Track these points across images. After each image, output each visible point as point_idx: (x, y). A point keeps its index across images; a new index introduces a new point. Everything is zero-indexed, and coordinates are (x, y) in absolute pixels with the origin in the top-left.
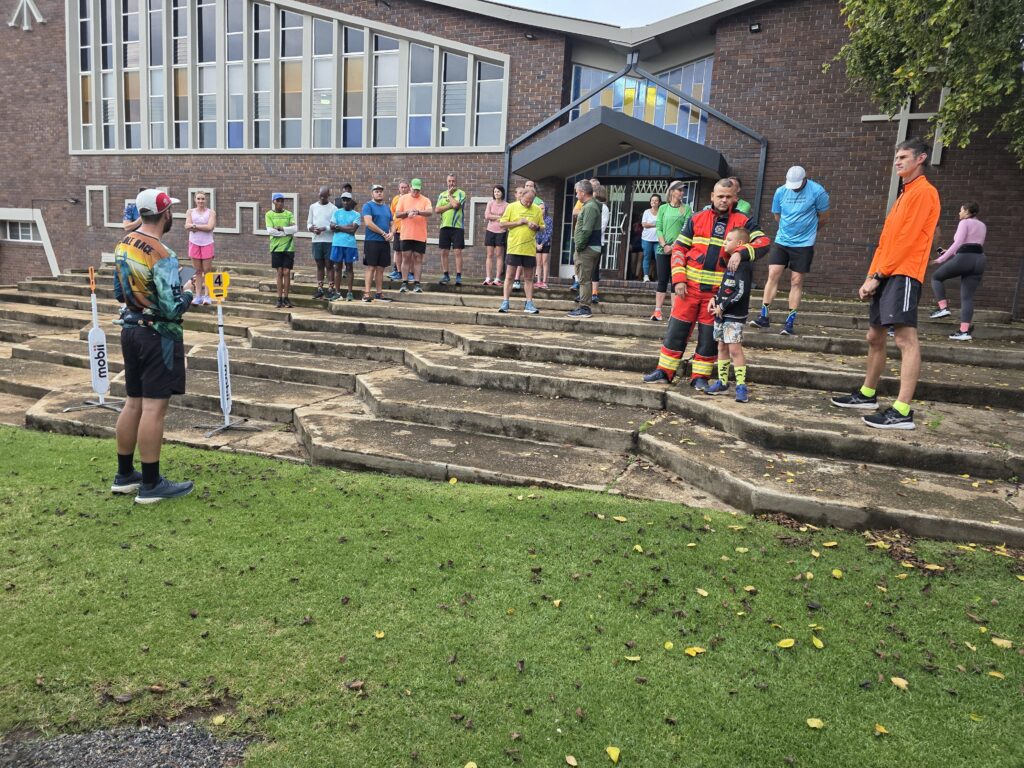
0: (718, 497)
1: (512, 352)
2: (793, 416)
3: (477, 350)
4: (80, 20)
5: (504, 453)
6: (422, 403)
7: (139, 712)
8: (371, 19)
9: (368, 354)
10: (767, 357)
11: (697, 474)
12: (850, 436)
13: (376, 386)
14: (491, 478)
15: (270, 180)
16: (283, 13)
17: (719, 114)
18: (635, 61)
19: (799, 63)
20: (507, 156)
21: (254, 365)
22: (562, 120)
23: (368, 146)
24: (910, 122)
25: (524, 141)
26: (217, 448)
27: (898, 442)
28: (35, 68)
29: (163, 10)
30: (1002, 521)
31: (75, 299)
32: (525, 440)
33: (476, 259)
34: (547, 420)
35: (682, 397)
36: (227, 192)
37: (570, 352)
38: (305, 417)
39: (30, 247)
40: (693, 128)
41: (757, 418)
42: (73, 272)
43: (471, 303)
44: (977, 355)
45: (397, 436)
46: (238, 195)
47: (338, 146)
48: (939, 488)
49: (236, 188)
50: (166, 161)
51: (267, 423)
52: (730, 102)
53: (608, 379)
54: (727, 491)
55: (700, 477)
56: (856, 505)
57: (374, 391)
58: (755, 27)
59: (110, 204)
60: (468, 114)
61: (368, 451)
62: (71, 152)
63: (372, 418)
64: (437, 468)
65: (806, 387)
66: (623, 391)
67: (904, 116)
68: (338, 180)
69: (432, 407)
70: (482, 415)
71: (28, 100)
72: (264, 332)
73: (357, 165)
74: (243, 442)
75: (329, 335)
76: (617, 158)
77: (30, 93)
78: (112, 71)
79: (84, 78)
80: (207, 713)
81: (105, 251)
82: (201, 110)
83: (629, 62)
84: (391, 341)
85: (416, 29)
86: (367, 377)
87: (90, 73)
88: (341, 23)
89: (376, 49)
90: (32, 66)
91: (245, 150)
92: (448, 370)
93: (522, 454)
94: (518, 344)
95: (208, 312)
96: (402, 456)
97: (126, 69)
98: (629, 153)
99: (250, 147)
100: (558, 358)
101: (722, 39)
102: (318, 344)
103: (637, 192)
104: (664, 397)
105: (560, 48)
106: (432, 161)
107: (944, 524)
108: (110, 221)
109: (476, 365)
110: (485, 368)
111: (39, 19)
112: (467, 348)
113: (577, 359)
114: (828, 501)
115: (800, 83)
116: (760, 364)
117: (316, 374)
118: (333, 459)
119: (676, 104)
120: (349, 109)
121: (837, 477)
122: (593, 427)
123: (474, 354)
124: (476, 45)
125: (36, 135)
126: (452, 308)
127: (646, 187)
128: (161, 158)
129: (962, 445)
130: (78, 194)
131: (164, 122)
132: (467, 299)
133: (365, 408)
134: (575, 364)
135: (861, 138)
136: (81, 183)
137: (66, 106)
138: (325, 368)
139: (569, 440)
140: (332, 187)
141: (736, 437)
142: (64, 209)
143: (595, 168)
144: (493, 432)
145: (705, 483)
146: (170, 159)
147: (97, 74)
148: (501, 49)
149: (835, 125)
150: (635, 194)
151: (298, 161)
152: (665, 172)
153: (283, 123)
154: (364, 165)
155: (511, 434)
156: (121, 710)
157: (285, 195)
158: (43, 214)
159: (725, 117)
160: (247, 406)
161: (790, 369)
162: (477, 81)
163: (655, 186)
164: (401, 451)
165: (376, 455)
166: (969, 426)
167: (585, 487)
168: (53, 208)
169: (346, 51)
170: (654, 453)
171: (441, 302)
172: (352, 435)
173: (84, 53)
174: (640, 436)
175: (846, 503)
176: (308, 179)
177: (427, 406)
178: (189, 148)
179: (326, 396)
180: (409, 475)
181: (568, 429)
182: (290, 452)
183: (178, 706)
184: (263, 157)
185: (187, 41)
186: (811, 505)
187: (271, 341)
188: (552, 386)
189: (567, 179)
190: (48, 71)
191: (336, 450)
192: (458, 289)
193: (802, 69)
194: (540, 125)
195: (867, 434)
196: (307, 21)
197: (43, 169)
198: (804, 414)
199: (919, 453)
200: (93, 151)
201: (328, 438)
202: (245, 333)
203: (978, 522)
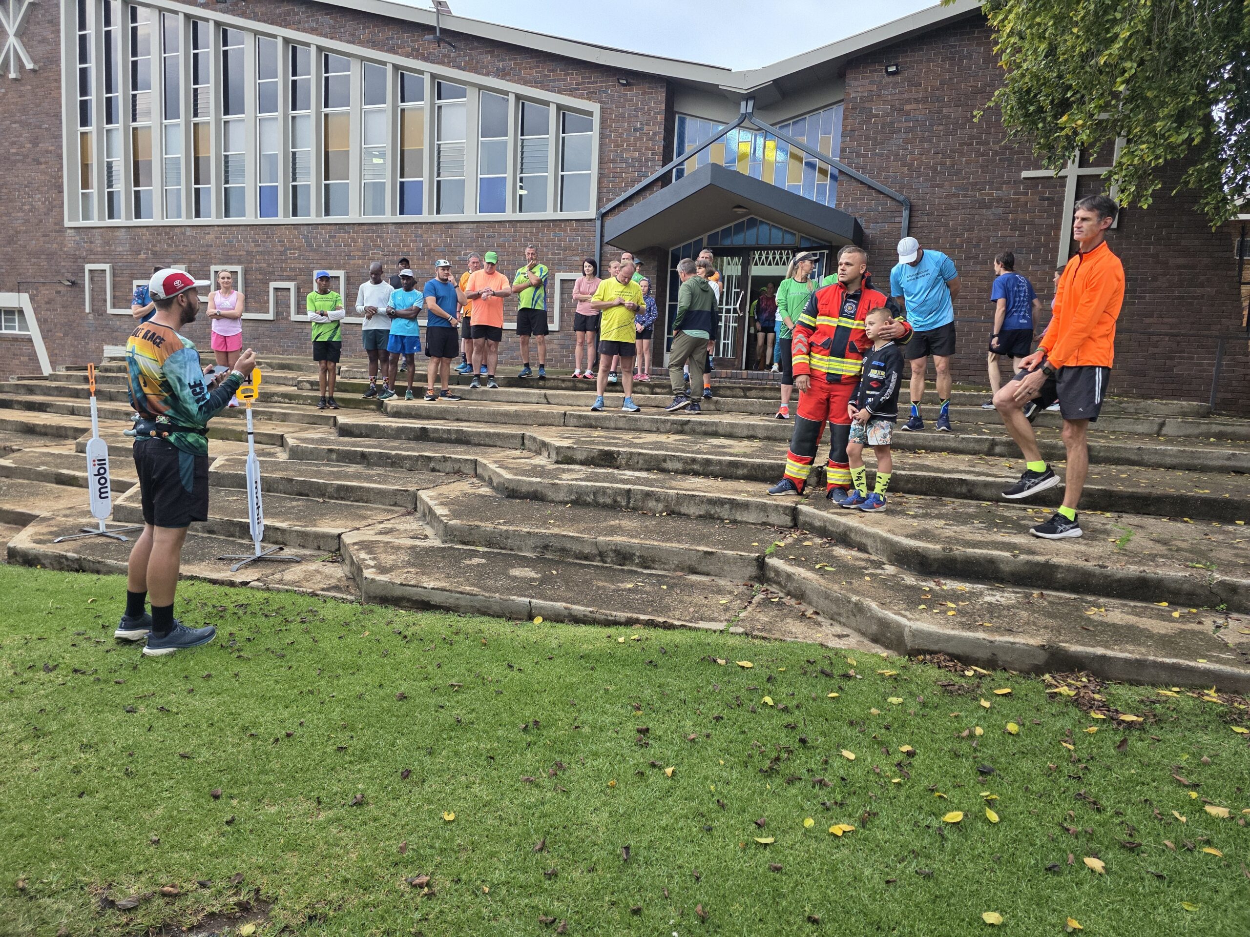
0: (863, 634)
1: (608, 459)
2: (952, 534)
3: (566, 458)
4: (79, 66)
5: (601, 584)
6: (499, 523)
7: (146, 921)
8: (432, 62)
9: (432, 465)
10: (917, 461)
11: (838, 607)
12: (1023, 557)
13: (442, 504)
14: (585, 616)
15: (311, 255)
16: (326, 56)
17: (852, 171)
18: (750, 110)
19: (945, 110)
20: (598, 223)
21: (292, 480)
22: (664, 180)
23: (430, 213)
24: (1079, 177)
25: (619, 205)
26: (245, 584)
27: (1081, 563)
28: (24, 124)
29: (181, 54)
30: (1210, 659)
31: (70, 402)
32: (626, 568)
33: (563, 347)
34: (652, 542)
35: (816, 511)
36: (259, 270)
37: (679, 459)
38: (355, 544)
39: (15, 339)
40: (821, 189)
41: (907, 536)
42: (68, 369)
43: (556, 401)
44: (1170, 456)
45: (468, 566)
46: (272, 273)
47: (393, 213)
48: (1132, 619)
49: (269, 265)
50: (184, 234)
51: (307, 552)
52: (866, 156)
53: (725, 491)
54: (874, 627)
55: (841, 611)
56: (1033, 642)
57: (440, 511)
58: (893, 69)
59: (114, 287)
60: (550, 174)
61: (432, 585)
62: (67, 224)
63: (437, 543)
64: (519, 605)
65: (965, 497)
66: (745, 506)
67: (1072, 171)
68: (394, 254)
69: (511, 528)
70: (572, 537)
71: (15, 162)
72: (304, 440)
73: (416, 237)
74: (278, 576)
75: (383, 442)
76: (732, 224)
77: (17, 154)
78: (118, 127)
79: (82, 134)
80: (233, 920)
81: (108, 344)
82: (227, 172)
83: (743, 110)
84: (461, 448)
85: (487, 74)
86: (431, 493)
87: (91, 129)
88: (396, 67)
89: (439, 98)
90: (20, 122)
91: (280, 219)
92: (531, 483)
93: (622, 586)
94: (616, 449)
95: (235, 417)
96: (475, 590)
97: (135, 124)
98: (745, 219)
99: (286, 215)
100: (665, 465)
101: (854, 83)
102: (370, 453)
103: (756, 264)
104: (794, 512)
105: (661, 96)
106: (509, 231)
107: (1140, 664)
108: (114, 306)
109: (564, 476)
110: (576, 480)
111: (29, 66)
112: (554, 456)
113: (688, 467)
114: (998, 638)
115: (948, 133)
116: (910, 470)
117: (369, 490)
118: (389, 595)
119: (800, 159)
120: (406, 169)
121: (1008, 608)
122: (710, 550)
123: (561, 463)
124: (560, 92)
125: (24, 204)
126: (535, 407)
127: (767, 258)
128: (177, 230)
129: (1157, 566)
130: (74, 274)
131: (182, 186)
132: (553, 395)
133: (429, 531)
134: (685, 472)
135: (1023, 198)
136: (78, 261)
137: (61, 169)
138: (379, 483)
139: (680, 567)
140: (387, 263)
141: (884, 560)
142: (58, 292)
143: (705, 237)
144: (586, 558)
145: (848, 617)
146: (189, 232)
147: (100, 130)
148: (590, 96)
149: (991, 183)
150: (753, 267)
151: (346, 232)
152: (789, 240)
153: (327, 186)
154: (425, 236)
155: (609, 560)
156: (124, 919)
157: (331, 273)
158: (32, 299)
159: (859, 175)
160: (283, 531)
161: (946, 476)
162: (561, 135)
163: (778, 257)
164: (473, 585)
165: (443, 590)
166: (1165, 543)
167: (702, 625)
168: (45, 291)
169: (403, 101)
170: (784, 581)
171: (521, 399)
172: (413, 565)
173: (84, 105)
174: (767, 560)
175: (1020, 640)
176: (356, 253)
177: (505, 528)
178: (211, 218)
179: (381, 517)
180: (484, 614)
181: (678, 553)
182: (336, 588)
183: (196, 912)
184: (302, 228)
185: (209, 90)
186: (976, 643)
187: (312, 451)
188: (658, 500)
189: (671, 250)
190: (40, 127)
191: (393, 584)
192: (541, 383)
193: (948, 116)
194: (638, 187)
195: (1042, 554)
196: (355, 66)
197: (33, 245)
198: (965, 531)
199: (1107, 577)
200: (94, 222)
201: (383, 570)
202: (281, 440)
203: (1181, 661)
